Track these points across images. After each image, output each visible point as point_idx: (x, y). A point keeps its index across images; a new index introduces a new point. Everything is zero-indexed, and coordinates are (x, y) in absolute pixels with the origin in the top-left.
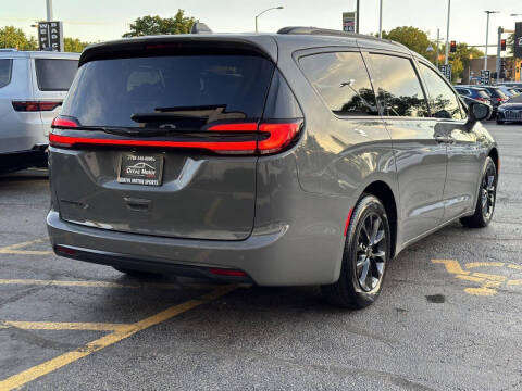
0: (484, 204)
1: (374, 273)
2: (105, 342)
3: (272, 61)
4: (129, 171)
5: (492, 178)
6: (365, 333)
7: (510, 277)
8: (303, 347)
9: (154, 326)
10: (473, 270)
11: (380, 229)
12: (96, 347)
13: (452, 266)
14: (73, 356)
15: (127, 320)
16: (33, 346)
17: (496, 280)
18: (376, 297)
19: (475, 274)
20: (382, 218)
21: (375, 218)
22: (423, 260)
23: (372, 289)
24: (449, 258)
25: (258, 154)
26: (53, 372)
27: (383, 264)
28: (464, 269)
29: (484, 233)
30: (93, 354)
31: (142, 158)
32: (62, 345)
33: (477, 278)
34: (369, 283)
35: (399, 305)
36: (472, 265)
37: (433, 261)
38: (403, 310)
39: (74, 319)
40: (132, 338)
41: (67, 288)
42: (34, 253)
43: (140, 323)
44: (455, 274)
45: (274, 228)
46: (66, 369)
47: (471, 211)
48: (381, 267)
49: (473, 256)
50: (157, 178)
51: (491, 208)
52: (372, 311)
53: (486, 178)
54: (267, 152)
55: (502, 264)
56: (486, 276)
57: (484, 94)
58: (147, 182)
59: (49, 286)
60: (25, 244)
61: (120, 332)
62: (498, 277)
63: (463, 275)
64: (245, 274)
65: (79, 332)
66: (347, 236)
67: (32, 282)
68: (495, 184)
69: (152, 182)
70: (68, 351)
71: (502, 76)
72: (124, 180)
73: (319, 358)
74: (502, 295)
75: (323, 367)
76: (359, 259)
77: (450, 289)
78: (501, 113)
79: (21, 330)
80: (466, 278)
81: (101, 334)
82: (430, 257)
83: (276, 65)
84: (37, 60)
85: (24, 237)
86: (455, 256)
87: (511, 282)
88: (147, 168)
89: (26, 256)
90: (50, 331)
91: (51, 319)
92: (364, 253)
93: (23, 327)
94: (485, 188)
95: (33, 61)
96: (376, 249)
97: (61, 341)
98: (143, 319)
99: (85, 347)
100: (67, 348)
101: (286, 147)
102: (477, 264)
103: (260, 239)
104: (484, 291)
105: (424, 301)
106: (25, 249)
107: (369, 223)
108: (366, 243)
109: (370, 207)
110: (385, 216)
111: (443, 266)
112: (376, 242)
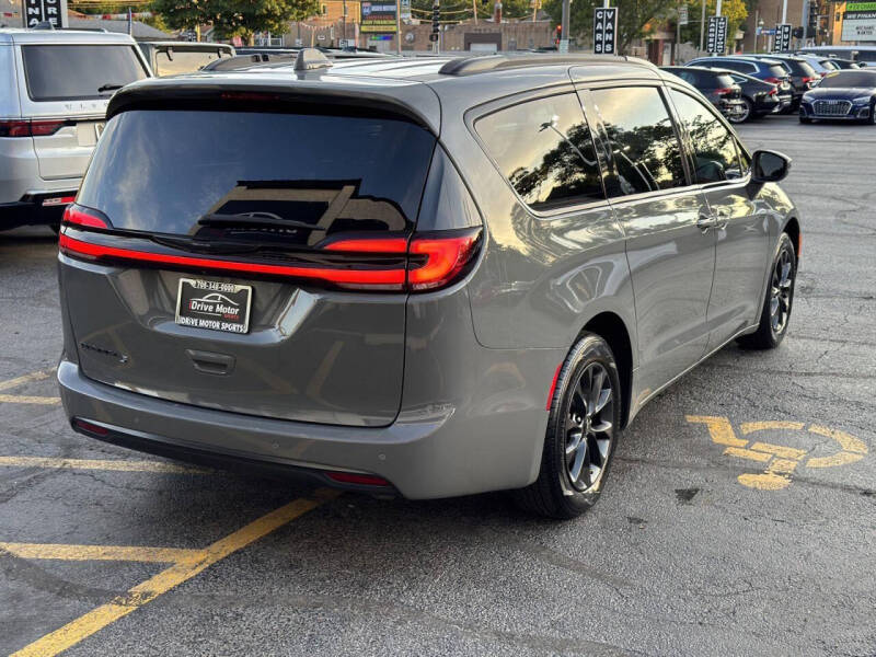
0: (774, 311)
1: (593, 457)
2: (159, 585)
3: (430, 131)
4: (194, 305)
5: (787, 268)
6: (578, 567)
7: (812, 452)
8: (480, 596)
9: (236, 552)
10: (753, 438)
11: (605, 386)
12: (145, 595)
13: (719, 429)
14: (107, 614)
15: (195, 541)
16: (44, 594)
17: (787, 457)
18: (596, 496)
19: (758, 446)
20: (609, 370)
21: (596, 371)
22: (673, 416)
23: (589, 485)
24: (716, 413)
25: (408, 290)
26: (78, 645)
27: (607, 442)
28: (739, 435)
29: (772, 360)
30: (141, 610)
31: (215, 286)
32: (89, 592)
33: (760, 453)
34: (585, 476)
35: (633, 509)
36: (750, 427)
37: (690, 419)
38: (639, 521)
39: (107, 539)
40: (204, 577)
41: (91, 474)
42: (35, 400)
43: (215, 547)
44: (725, 446)
45: (433, 411)
46: (98, 638)
47: (753, 326)
48: (605, 448)
49: (754, 410)
50: (241, 321)
51: (785, 316)
52: (590, 521)
53: (778, 268)
54: (424, 286)
55: (800, 425)
56: (774, 448)
57: (781, 72)
58: (225, 326)
59: (61, 471)
60: (17, 381)
61: (182, 566)
62: (793, 452)
63: (737, 449)
64: (387, 483)
65: (116, 566)
66: (552, 408)
67: (32, 461)
68: (792, 276)
69: (234, 327)
70: (99, 603)
71: (811, 34)
72: (186, 321)
73: (506, 617)
74: (799, 489)
75: (512, 636)
76: (569, 440)
77: (714, 475)
78: (807, 105)
79: (22, 561)
80: (741, 453)
81: (152, 569)
82: (684, 411)
83: (437, 139)
84: (26, 48)
85: (15, 367)
86: (724, 409)
87: (813, 462)
88: (226, 304)
89: (19, 406)
90: (68, 562)
91: (69, 538)
92: (577, 430)
93: (24, 554)
94: (776, 285)
95: (19, 49)
96: (597, 420)
97: (88, 583)
98: (220, 538)
99: (127, 595)
100: (98, 597)
101: (453, 278)
102: (759, 426)
103: (409, 429)
104: (770, 481)
105: (673, 500)
106: (17, 391)
107: (586, 383)
108: (581, 412)
109: (589, 354)
110: (613, 365)
111: (704, 429)
112: (597, 410)
